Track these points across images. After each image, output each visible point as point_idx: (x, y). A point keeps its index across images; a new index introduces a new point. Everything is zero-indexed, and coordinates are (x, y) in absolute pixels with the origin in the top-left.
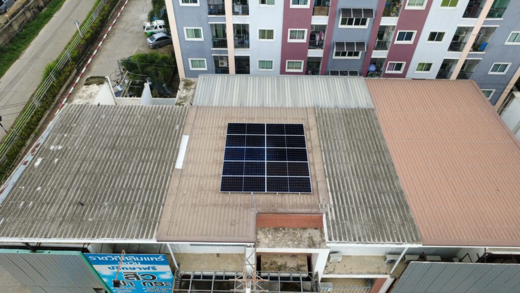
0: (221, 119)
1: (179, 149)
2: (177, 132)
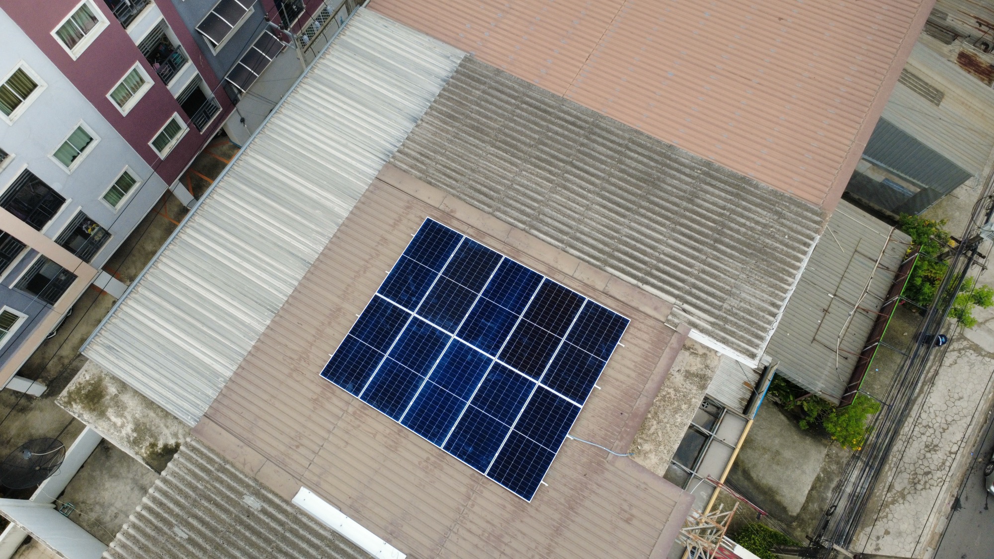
0: (291, 383)
1: (334, 533)
2: (271, 510)
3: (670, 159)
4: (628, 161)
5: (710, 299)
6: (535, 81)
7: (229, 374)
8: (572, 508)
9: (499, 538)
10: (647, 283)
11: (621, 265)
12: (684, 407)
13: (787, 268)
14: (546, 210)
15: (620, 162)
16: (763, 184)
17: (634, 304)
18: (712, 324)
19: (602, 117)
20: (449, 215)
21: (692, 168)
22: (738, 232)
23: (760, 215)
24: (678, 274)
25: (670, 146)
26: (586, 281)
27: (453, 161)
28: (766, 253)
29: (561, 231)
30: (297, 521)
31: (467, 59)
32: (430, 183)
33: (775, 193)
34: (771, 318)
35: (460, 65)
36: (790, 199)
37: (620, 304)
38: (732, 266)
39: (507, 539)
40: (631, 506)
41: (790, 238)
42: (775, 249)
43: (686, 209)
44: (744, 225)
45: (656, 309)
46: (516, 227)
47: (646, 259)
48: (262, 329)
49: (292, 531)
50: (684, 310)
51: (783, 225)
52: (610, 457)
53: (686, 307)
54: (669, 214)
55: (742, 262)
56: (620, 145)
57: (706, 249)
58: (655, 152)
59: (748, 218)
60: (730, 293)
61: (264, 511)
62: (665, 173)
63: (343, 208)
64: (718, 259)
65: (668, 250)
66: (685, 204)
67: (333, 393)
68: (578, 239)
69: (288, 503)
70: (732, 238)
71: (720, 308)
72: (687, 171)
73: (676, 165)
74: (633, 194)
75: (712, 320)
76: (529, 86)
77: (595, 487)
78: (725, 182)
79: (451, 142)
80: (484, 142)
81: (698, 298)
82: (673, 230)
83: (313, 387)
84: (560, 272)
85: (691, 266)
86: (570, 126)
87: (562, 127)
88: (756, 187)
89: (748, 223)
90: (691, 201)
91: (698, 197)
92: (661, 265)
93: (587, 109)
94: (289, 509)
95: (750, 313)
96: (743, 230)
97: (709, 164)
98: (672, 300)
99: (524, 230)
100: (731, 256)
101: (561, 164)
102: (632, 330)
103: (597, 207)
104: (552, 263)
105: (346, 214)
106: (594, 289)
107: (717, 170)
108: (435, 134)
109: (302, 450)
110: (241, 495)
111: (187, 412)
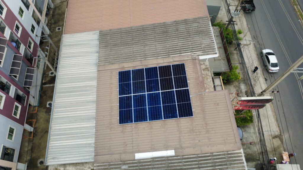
0: (112, 132)
1: (152, 158)
2: (131, 165)
3: (166, 25)
4: (157, 31)
5: (198, 48)
6: (121, 27)
7: (94, 142)
8: (204, 111)
9: (193, 130)
10: (182, 53)
11: (173, 53)
12: (208, 77)
13: (209, 32)
14: (146, 52)
15: (155, 32)
16: (190, 18)
17: (182, 59)
18: (202, 53)
19: (143, 26)
20: (123, 68)
21: (173, 24)
22: (193, 31)
23: (194, 25)
24: (187, 47)
25: (164, 23)
26: (168, 62)
27: (114, 55)
28: (202, 32)
29: (153, 55)
30: (140, 163)
31: (100, 32)
32: (113, 64)
33: (194, 19)
34: (214, 44)
35: (99, 34)
36: (198, 18)
37: (179, 62)
38: (197, 38)
39: (195, 129)
40: (216, 101)
41: (204, 26)
42: (203, 30)
43: (178, 33)
44: (193, 29)
45: (188, 57)
46: (142, 60)
47: (177, 48)
48: (94, 125)
49: (141, 166)
50: (194, 54)
51: (201, 24)
52: (203, 94)
53: (194, 53)
54: (175, 36)
55: (198, 36)
56: (152, 29)
57: (189, 38)
58: (161, 26)
59: (193, 27)
60: (201, 44)
61: (130, 167)
62: (167, 29)
63: (94, 83)
64: (193, 39)
65: (180, 44)
66: (177, 32)
67: (126, 126)
68: (159, 54)
69: (135, 160)
70: (192, 33)
71: (201, 48)
72: (172, 25)
73: (168, 26)
74: (164, 37)
75: (202, 52)
76: (121, 29)
77: (205, 103)
78: (182, 23)
79: (111, 52)
80: (119, 47)
81: (195, 49)
82: (178, 39)
83: (119, 129)
84: (160, 63)
85: (188, 44)
86: (137, 32)
87: (136, 33)
88: (189, 20)
89: (193, 28)
90: (177, 31)
91: (178, 29)
92: (182, 48)
93: (139, 26)
94: (136, 161)
95: (208, 45)
96: (193, 30)
97: (175, 21)
98: (190, 53)
99: (144, 60)
100: (195, 37)
101: (142, 41)
102: (186, 65)
103: (158, 45)
104: (157, 63)
105: (96, 84)
106: (171, 62)
107: (178, 21)
108: (105, 52)
109: (128, 146)
110: (120, 168)
111: (89, 159)
